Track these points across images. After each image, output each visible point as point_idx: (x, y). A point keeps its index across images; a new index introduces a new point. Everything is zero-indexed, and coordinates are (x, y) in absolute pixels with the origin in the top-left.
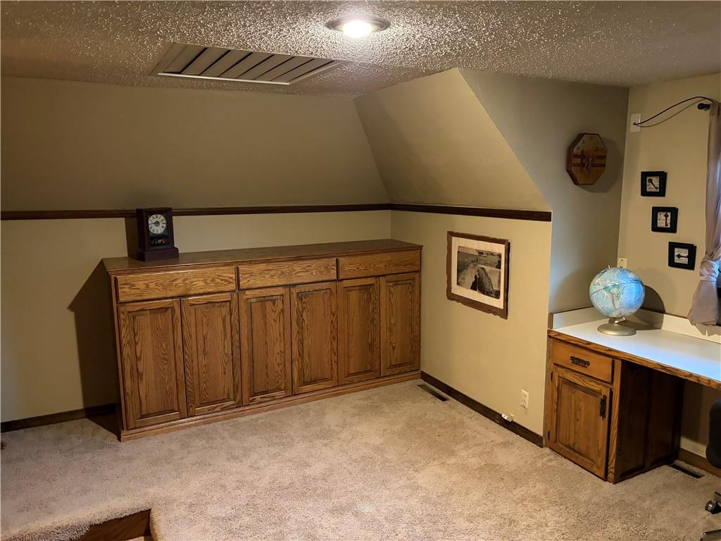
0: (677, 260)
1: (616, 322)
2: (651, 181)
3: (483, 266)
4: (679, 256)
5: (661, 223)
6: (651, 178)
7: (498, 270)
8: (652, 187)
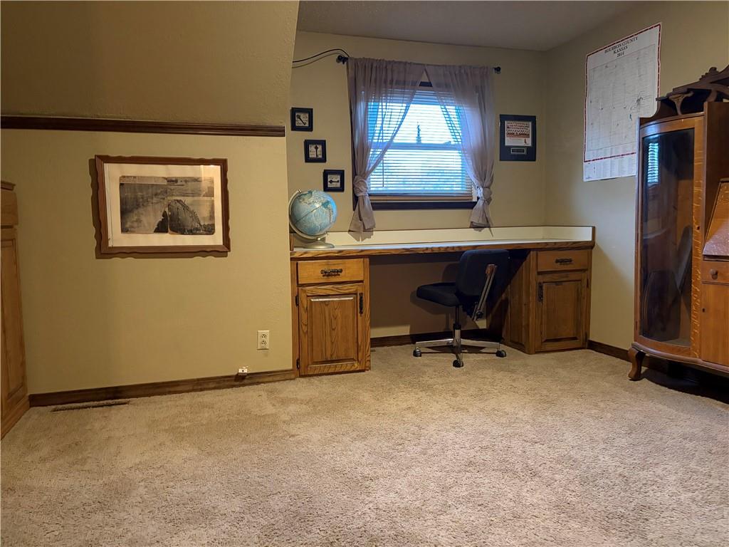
0: (330, 185)
1: (319, 239)
2: (299, 117)
3: (179, 198)
4: (331, 182)
5: (312, 155)
6: (299, 114)
7: (209, 198)
8: (300, 122)
